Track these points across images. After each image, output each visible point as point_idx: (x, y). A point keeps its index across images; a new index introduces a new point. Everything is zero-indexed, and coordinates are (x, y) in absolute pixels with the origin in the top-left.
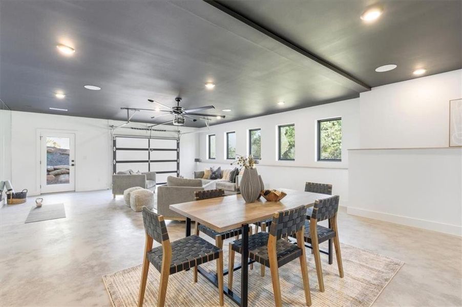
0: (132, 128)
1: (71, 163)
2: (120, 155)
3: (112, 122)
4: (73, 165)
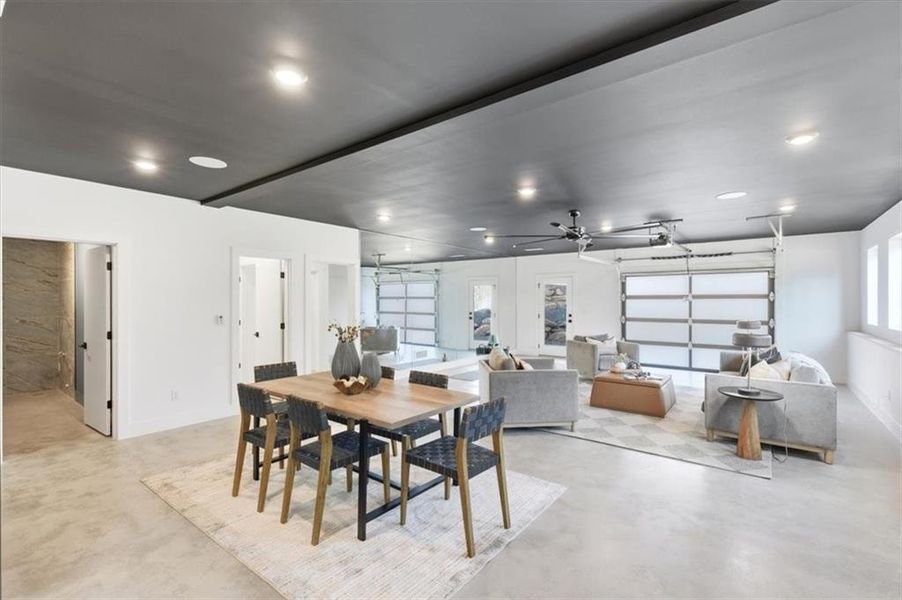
0: (654, 258)
1: (568, 318)
2: (633, 308)
3: (620, 253)
4: (570, 321)
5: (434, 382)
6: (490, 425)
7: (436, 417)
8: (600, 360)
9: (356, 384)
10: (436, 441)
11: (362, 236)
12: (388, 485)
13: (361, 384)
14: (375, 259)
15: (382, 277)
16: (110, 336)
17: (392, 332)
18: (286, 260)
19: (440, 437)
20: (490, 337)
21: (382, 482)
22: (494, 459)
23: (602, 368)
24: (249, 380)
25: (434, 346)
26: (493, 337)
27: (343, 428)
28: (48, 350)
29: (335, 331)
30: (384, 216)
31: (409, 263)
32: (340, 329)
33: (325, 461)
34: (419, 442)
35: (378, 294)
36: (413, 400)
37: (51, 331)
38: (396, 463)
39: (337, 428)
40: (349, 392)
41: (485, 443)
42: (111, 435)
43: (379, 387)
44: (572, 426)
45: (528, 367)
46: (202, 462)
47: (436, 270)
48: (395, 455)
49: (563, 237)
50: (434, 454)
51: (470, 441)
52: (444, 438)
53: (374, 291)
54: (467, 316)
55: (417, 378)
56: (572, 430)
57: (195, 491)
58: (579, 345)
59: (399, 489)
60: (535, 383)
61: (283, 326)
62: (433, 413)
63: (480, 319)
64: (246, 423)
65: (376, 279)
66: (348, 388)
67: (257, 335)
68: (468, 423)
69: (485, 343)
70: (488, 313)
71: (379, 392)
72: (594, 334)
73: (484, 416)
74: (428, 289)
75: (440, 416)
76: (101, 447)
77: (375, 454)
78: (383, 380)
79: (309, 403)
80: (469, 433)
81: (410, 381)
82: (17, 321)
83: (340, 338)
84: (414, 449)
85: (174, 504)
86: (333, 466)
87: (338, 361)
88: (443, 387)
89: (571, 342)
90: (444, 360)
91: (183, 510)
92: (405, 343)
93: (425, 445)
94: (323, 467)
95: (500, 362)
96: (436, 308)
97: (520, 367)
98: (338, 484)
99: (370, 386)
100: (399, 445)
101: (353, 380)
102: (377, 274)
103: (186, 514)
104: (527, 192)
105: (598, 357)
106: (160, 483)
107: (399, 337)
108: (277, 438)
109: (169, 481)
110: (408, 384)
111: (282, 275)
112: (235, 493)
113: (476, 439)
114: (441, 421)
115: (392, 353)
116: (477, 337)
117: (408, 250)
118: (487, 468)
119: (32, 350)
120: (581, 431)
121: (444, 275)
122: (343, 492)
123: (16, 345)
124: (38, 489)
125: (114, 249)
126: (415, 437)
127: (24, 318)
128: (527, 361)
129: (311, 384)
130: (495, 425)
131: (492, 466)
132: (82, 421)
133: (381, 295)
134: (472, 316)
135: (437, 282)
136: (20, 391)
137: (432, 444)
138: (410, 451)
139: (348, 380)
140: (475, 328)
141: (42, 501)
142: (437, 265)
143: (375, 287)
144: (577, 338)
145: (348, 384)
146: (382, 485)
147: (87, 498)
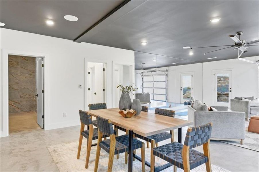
1: (229, 90)
5: (168, 114)
6: (202, 139)
7: (169, 132)
8: (251, 109)
9: (129, 113)
10: (169, 144)
11: (135, 54)
12: (144, 163)
13: (131, 113)
14: (141, 66)
15: (144, 74)
16: (43, 91)
17: (148, 95)
18: (105, 63)
19: (170, 142)
20: (190, 98)
21: (141, 161)
22: (205, 159)
23: (251, 113)
24: (87, 109)
25: (165, 101)
26: (192, 98)
27: (124, 133)
28: (31, 98)
29: (120, 88)
30: (144, 43)
31: (155, 68)
32: (122, 87)
33: (112, 149)
34: (160, 144)
35: (143, 81)
36: (157, 122)
37: (32, 92)
38: (148, 152)
39: (121, 133)
40: (125, 116)
41: (200, 149)
42: (43, 128)
43: (140, 115)
44: (241, 142)
45: (215, 110)
46: (70, 142)
47: (166, 70)
48: (148, 147)
49: (233, 46)
50: (169, 152)
51: (191, 147)
52: (173, 143)
53: (141, 79)
54: (180, 89)
55: (159, 112)
56: (241, 144)
57: (64, 154)
58: (238, 102)
59: (149, 166)
60: (220, 118)
61: (104, 90)
62: (167, 129)
63: (186, 91)
64: (83, 128)
65: (142, 75)
66: (125, 114)
67: (95, 94)
68: (190, 137)
69: (188, 101)
70: (189, 89)
71: (140, 117)
72: (246, 97)
73: (199, 134)
74: (163, 78)
75: (171, 131)
76: (39, 132)
77: (138, 148)
78: (142, 112)
79: (105, 120)
80: (191, 143)
81: (155, 113)
82: (23, 88)
83: (123, 92)
84: (158, 148)
85: (55, 159)
86: (117, 152)
87: (122, 102)
88: (172, 117)
89: (234, 100)
90: (170, 107)
91: (57, 163)
92: (153, 100)
93: (163, 146)
94: (111, 152)
95: (200, 106)
96: (166, 85)
97: (211, 110)
98: (122, 159)
99: (136, 114)
100: (150, 144)
101: (128, 110)
102: (142, 72)
103: (58, 165)
104: (215, 21)
105: (249, 107)
106: (53, 149)
107: (151, 98)
108: (94, 135)
109: (55, 149)
110: (155, 115)
111: (104, 70)
112: (78, 158)
113: (195, 146)
114: (171, 133)
115: (148, 103)
116: (184, 98)
117: (154, 60)
118: (200, 164)
119: (27, 98)
120: (247, 144)
121: (169, 72)
122: (123, 163)
123: (23, 96)
124: (14, 146)
125: (44, 59)
126: (158, 140)
127: (25, 87)
128: (214, 107)
129: (111, 112)
130: (205, 139)
131: (203, 163)
132: (37, 122)
133: (144, 81)
134: (182, 89)
135: (167, 75)
136: (24, 111)
137: (167, 145)
138: (155, 149)
139: (126, 111)
140: (183, 95)
141: (13, 151)
142: (167, 68)
143: (141, 78)
144: (236, 98)
145: (125, 112)
146: (141, 163)
147: (27, 152)
